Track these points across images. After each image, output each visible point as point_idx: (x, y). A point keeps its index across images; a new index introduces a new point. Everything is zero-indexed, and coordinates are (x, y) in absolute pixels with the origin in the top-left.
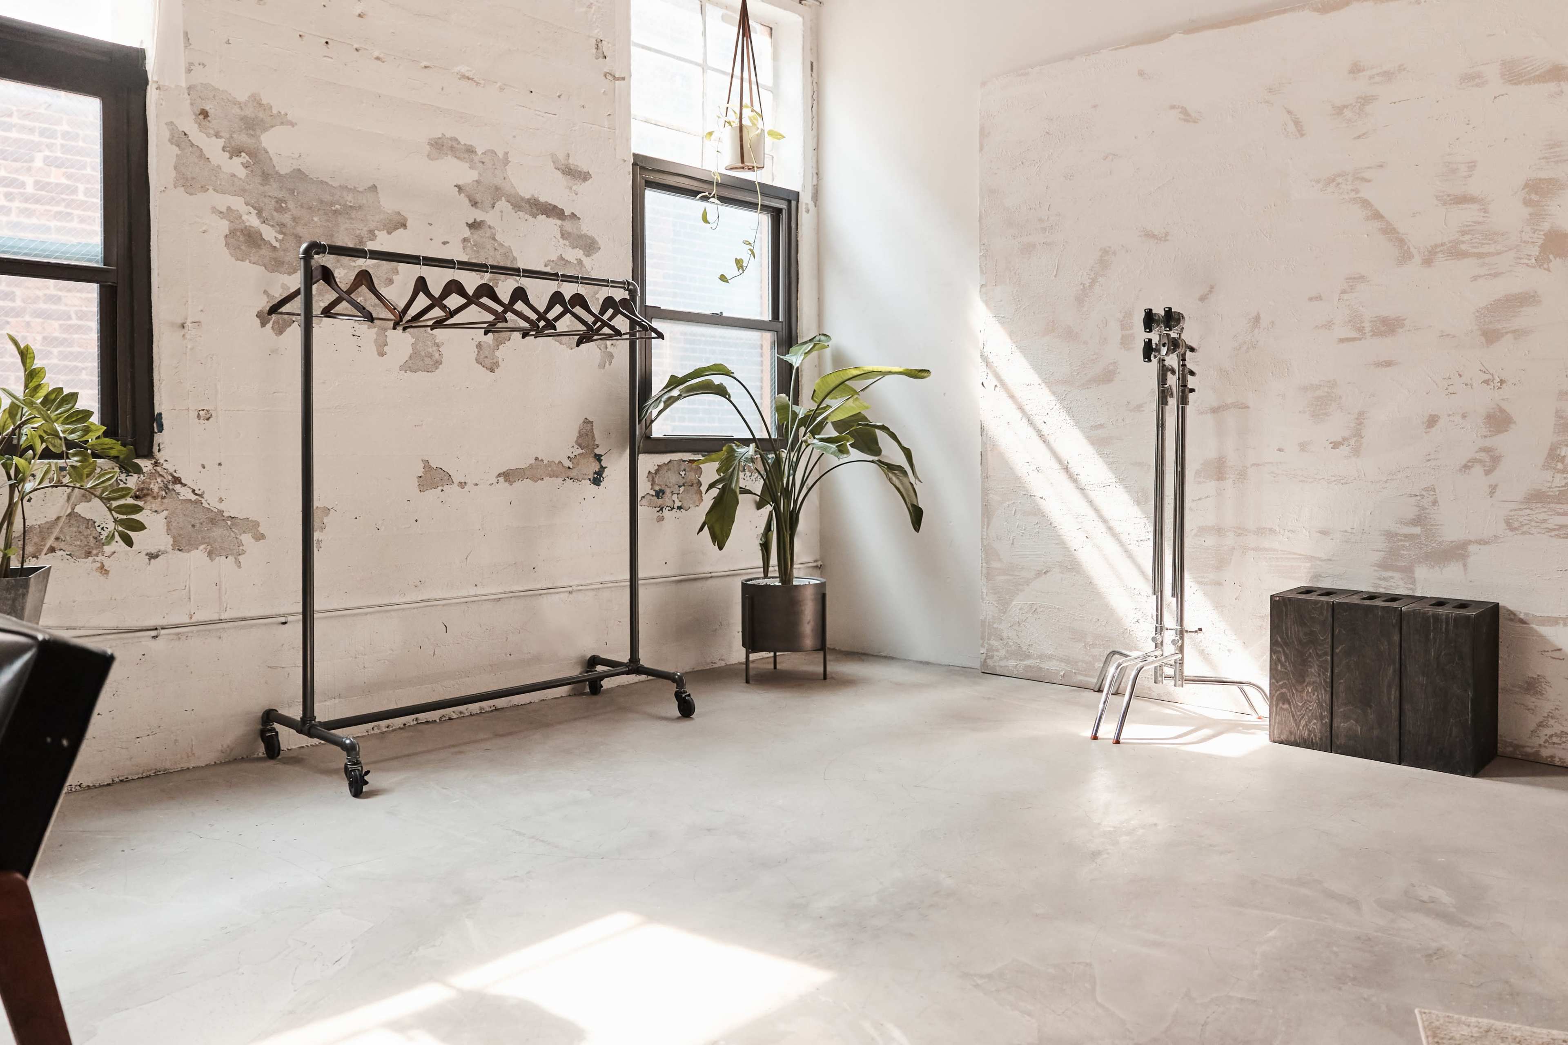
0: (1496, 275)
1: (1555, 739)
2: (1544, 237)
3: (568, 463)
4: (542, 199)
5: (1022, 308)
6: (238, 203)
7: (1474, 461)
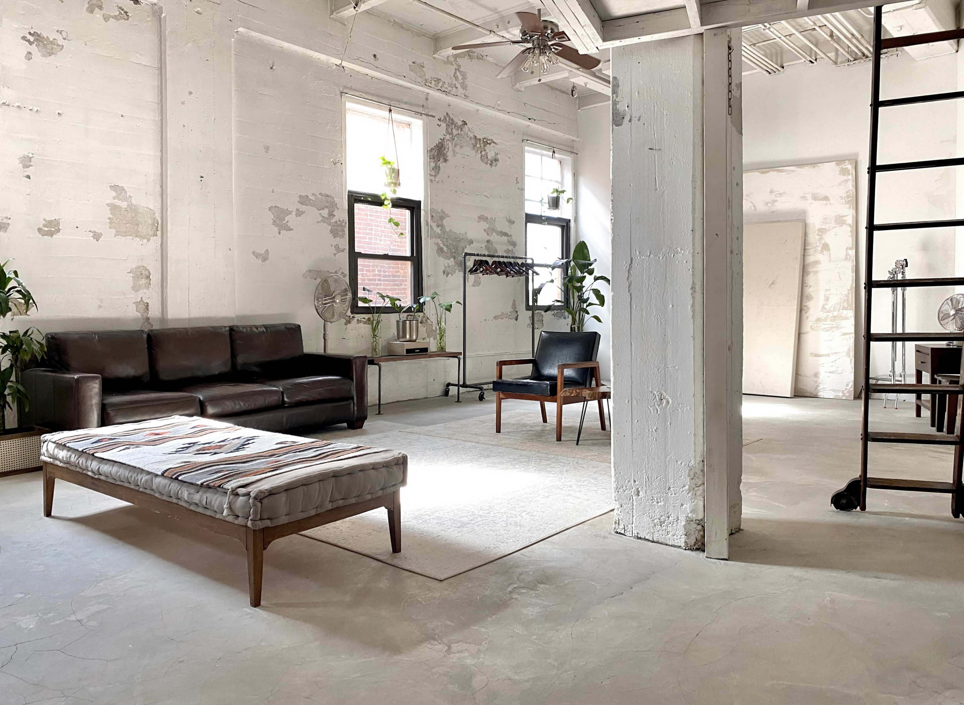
3: (509, 314)
4: (504, 231)
6: (439, 241)
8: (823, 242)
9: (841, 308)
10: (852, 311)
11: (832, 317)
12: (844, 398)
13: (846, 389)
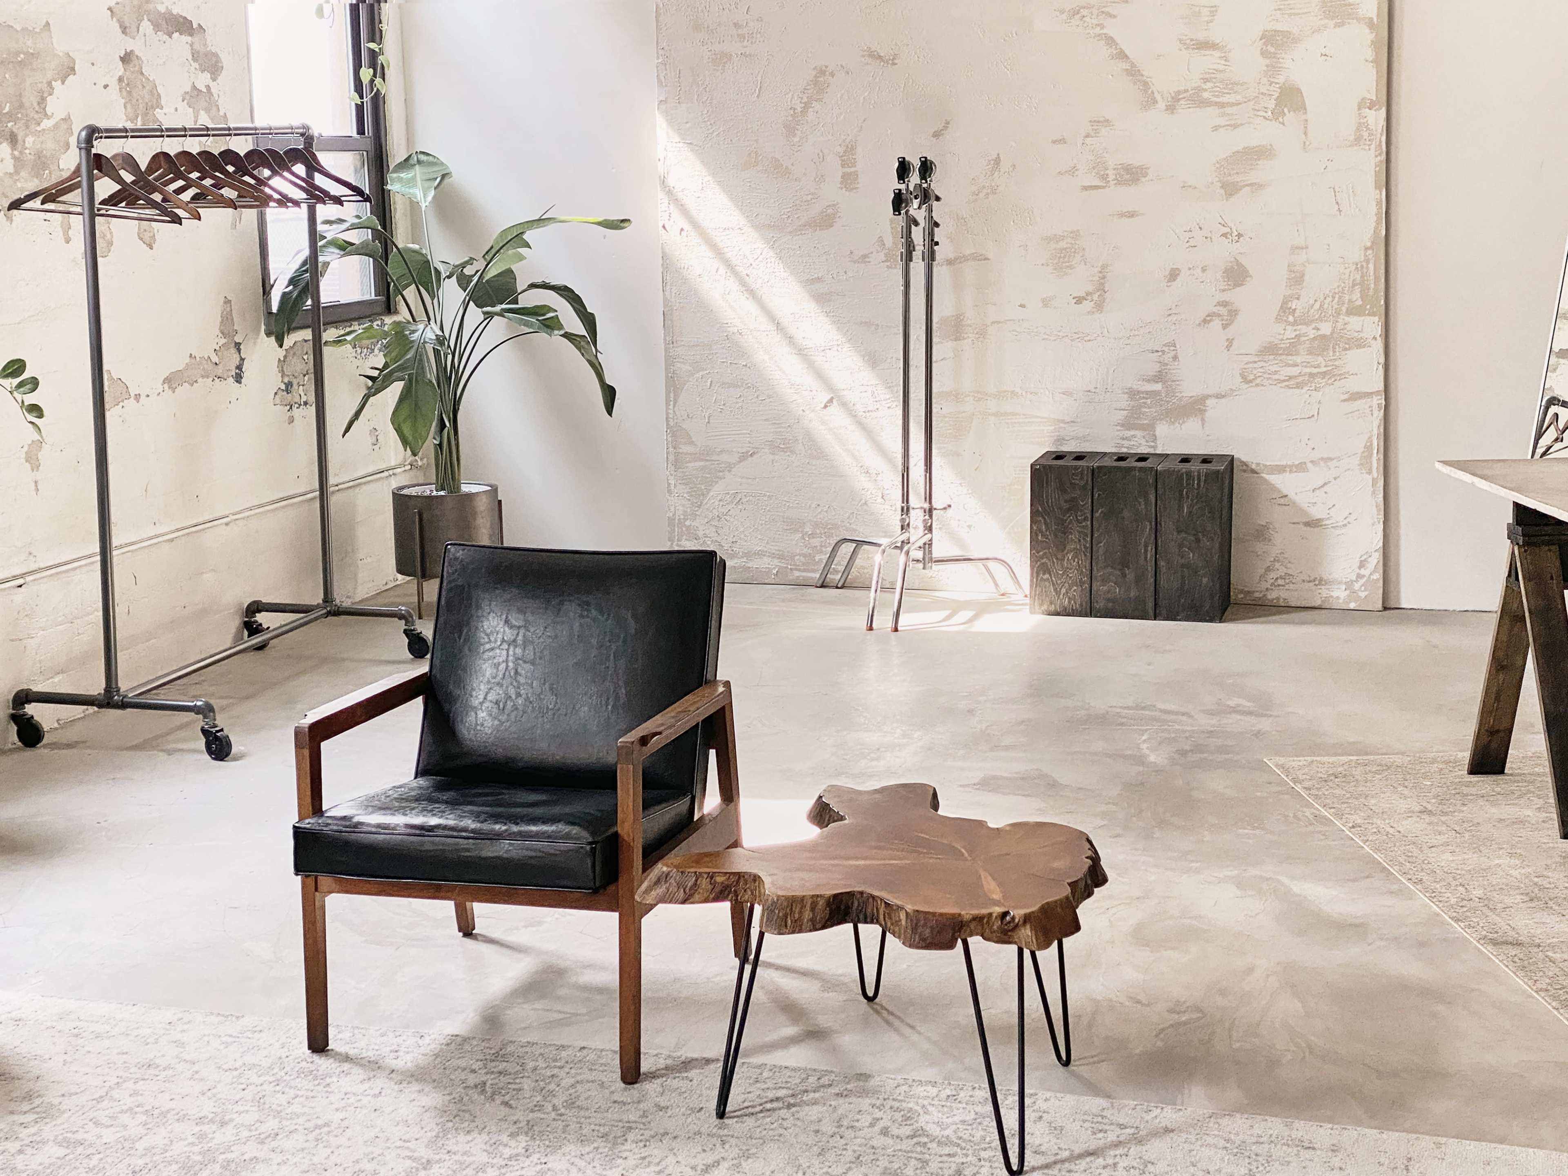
0: (1235, 126)
1: (1280, 582)
2: (1279, 90)
3: (215, 359)
4: (175, 11)
5: (715, 134)
7: (1212, 315)
8: (1281, 79)
9: (1344, 309)
10: (1376, 319)
11: (1315, 338)
12: (1352, 606)
13: (1359, 576)
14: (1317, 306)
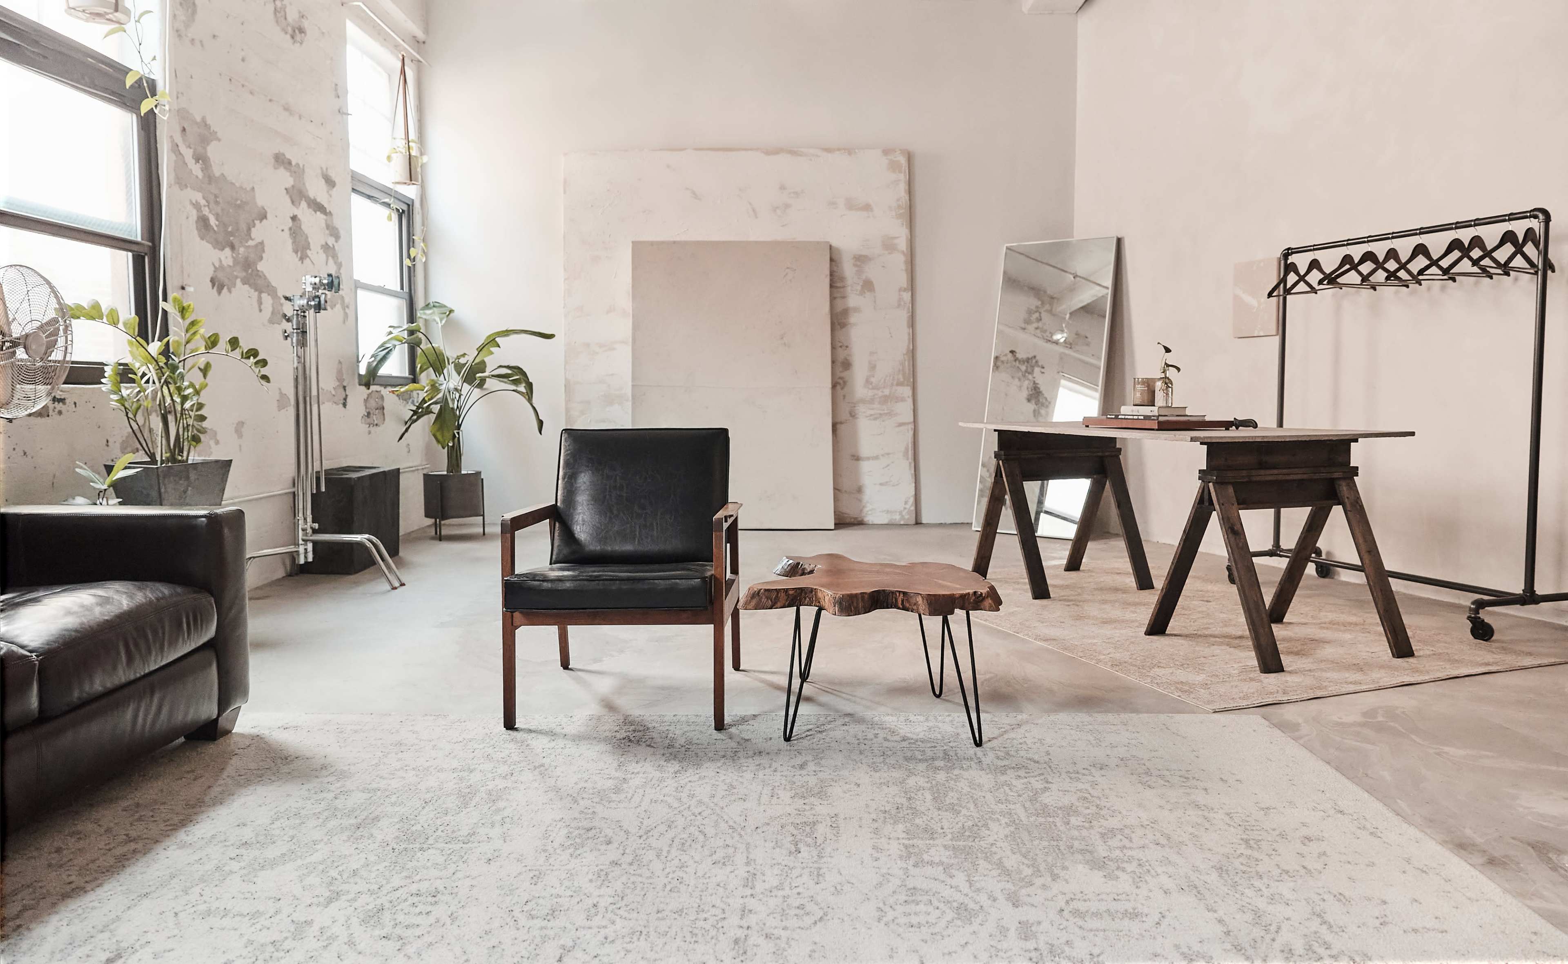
2: (863, 282)
3: (333, 392)
4: (318, 200)
6: (198, 197)
8: (863, 277)
9: (895, 383)
10: (909, 388)
11: (882, 397)
12: (901, 522)
13: (905, 508)
14: (883, 381)
